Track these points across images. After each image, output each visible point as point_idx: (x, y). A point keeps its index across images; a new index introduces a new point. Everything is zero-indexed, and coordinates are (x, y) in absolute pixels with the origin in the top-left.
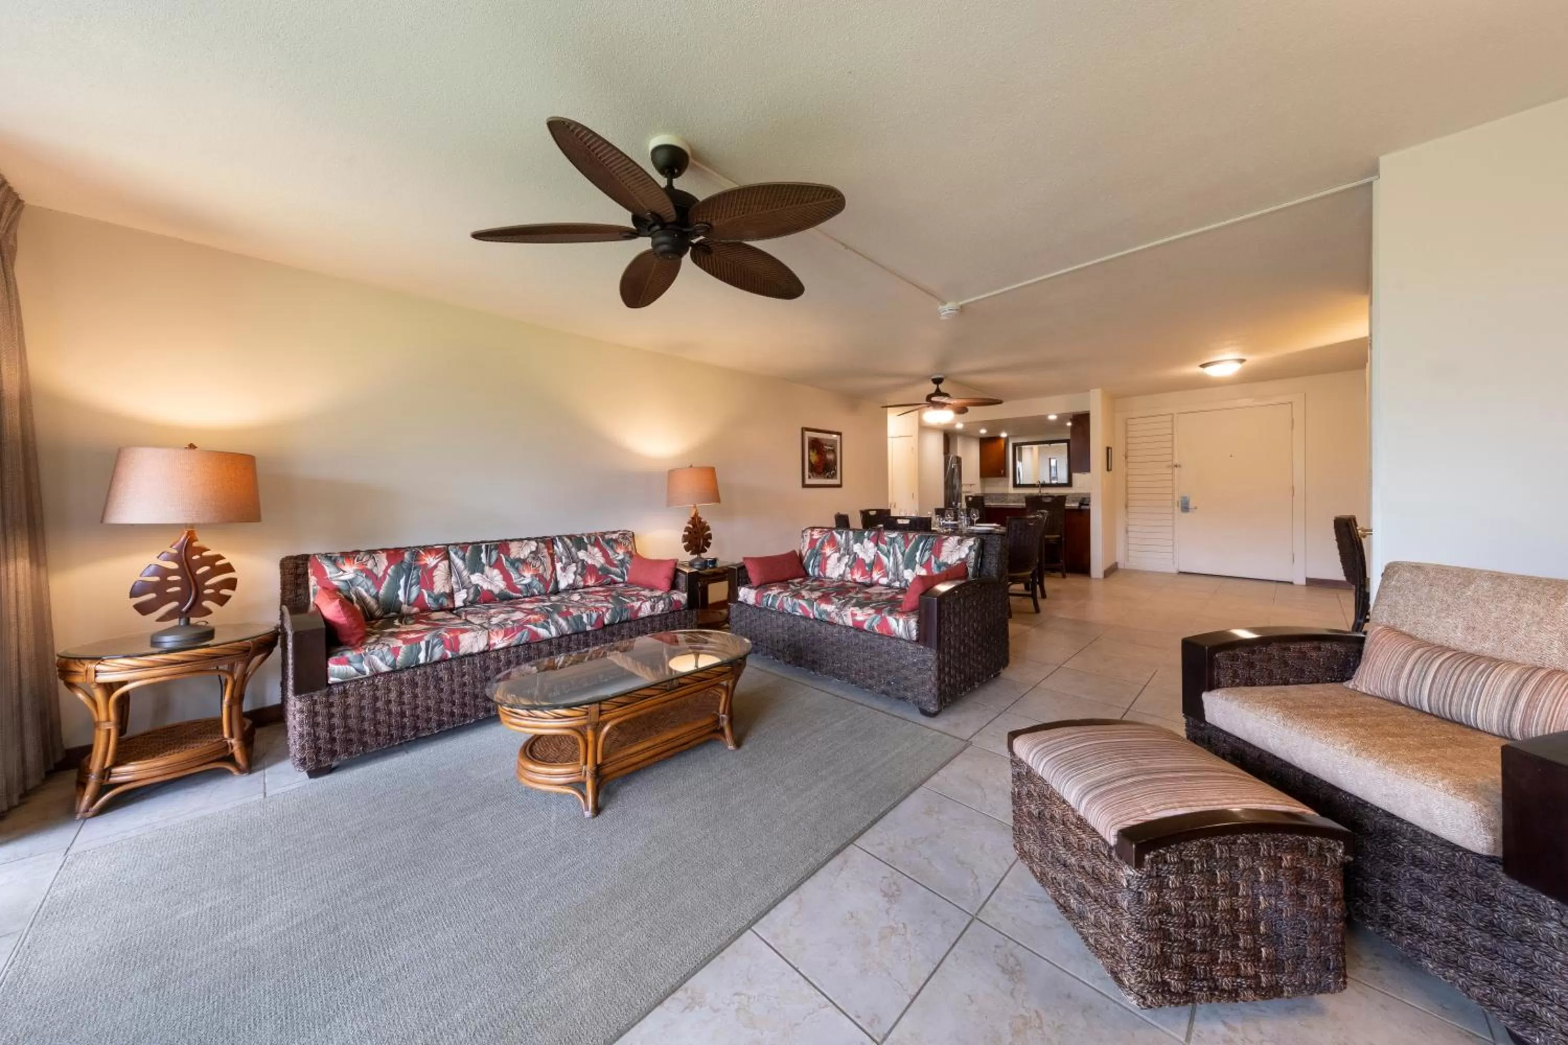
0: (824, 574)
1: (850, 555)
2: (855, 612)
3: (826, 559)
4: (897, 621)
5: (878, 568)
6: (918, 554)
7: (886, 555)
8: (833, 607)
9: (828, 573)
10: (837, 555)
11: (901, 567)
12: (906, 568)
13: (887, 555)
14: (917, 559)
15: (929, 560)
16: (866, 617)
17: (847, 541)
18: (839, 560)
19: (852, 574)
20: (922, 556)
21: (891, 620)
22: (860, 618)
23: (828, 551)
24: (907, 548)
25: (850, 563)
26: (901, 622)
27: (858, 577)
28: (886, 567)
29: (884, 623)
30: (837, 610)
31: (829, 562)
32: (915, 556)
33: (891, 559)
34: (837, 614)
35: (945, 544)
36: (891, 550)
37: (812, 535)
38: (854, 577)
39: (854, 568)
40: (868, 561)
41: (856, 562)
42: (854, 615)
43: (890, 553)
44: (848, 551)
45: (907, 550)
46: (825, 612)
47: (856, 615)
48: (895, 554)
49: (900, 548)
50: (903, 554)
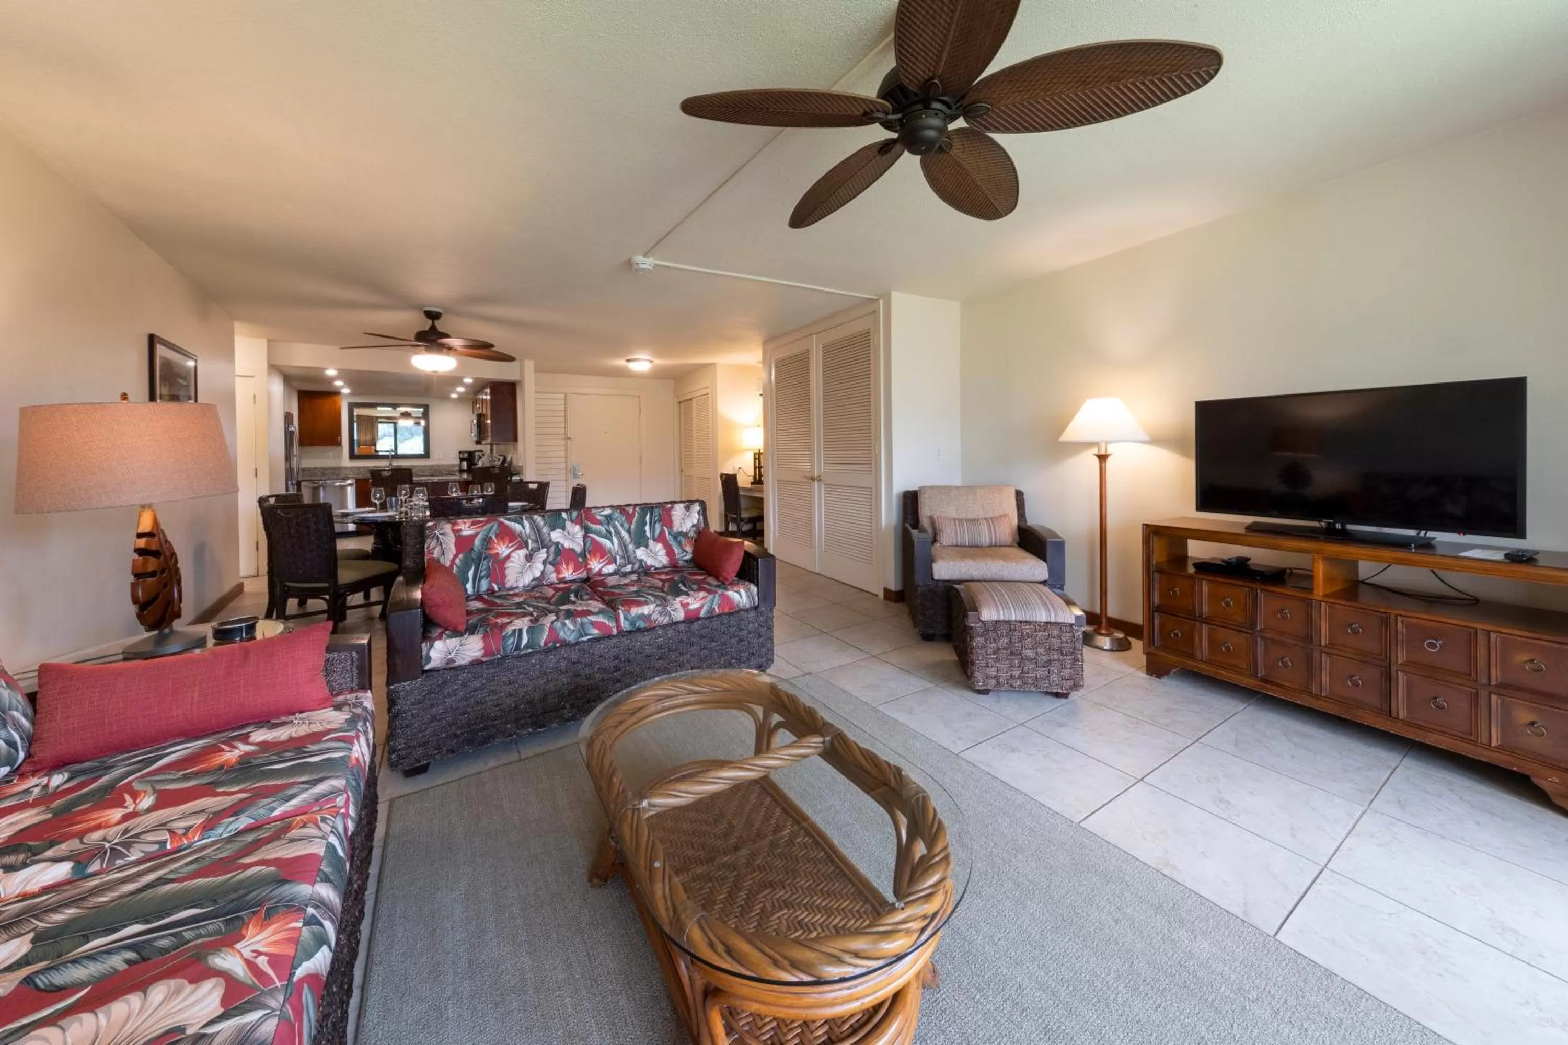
0: (502, 583)
1: (548, 548)
2: (686, 601)
3: (501, 563)
4: (738, 592)
5: (598, 555)
6: (647, 528)
7: (606, 537)
8: (652, 606)
9: (510, 581)
10: (523, 552)
11: (631, 547)
12: (638, 547)
13: (608, 536)
14: (648, 534)
15: (662, 532)
16: (703, 602)
17: (536, 529)
18: (529, 558)
19: (558, 572)
20: (653, 529)
21: (732, 594)
22: (694, 605)
23: (502, 550)
24: (631, 523)
25: (551, 558)
26: (743, 592)
27: (568, 573)
28: (610, 551)
29: (726, 599)
30: (659, 608)
31: (509, 564)
32: (645, 532)
33: (615, 540)
34: (660, 613)
35: (673, 513)
36: (612, 531)
37: (456, 532)
38: (561, 576)
39: (560, 564)
40: (578, 549)
41: (561, 555)
42: (684, 606)
43: (610, 533)
44: (542, 543)
45: (633, 527)
46: (642, 617)
47: (688, 604)
48: (618, 534)
49: (622, 525)
50: (629, 531)
